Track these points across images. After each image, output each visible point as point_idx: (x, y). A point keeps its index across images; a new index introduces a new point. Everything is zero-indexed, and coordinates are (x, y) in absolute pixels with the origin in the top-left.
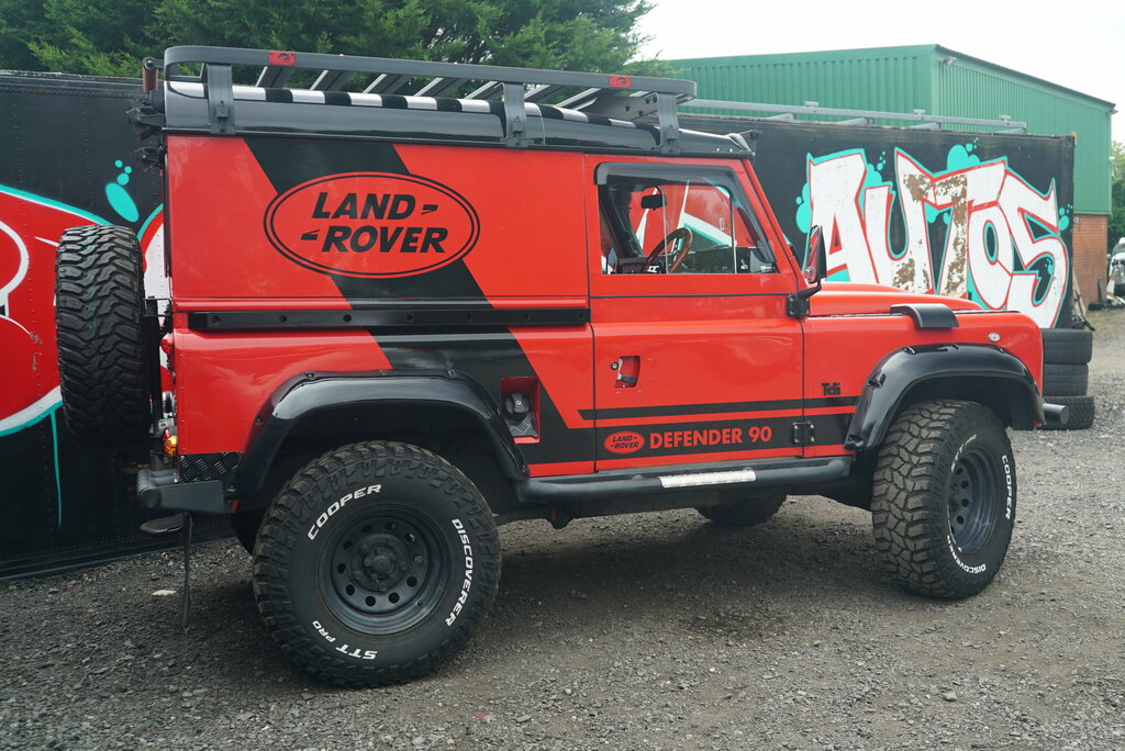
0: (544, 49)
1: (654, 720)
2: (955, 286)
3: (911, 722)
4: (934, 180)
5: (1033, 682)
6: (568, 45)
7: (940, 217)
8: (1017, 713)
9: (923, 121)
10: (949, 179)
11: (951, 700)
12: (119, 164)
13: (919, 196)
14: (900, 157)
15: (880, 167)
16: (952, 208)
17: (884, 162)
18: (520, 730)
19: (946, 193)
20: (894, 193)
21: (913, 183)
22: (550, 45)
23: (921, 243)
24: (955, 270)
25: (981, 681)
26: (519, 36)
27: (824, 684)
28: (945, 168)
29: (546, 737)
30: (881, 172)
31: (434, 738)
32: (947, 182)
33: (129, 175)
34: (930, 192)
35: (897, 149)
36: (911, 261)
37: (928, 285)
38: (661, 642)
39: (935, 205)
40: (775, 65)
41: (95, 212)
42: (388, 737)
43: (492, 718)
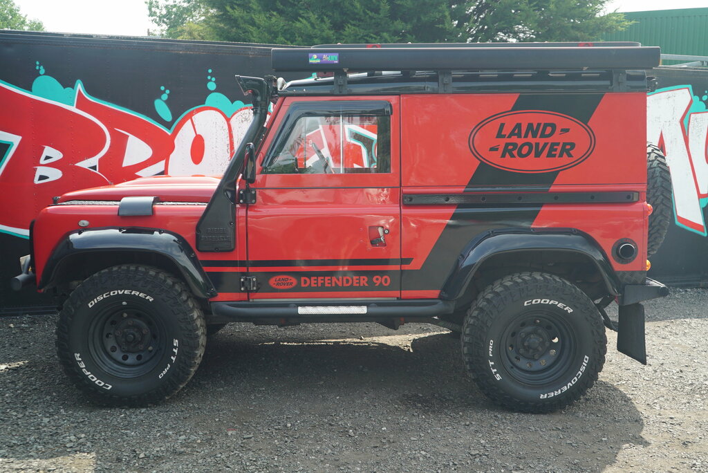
12: (162, 88)
15: (705, 98)
30: (705, 102)
31: (193, 437)
33: (168, 95)
41: (148, 115)
42: (171, 433)
43: (234, 432)
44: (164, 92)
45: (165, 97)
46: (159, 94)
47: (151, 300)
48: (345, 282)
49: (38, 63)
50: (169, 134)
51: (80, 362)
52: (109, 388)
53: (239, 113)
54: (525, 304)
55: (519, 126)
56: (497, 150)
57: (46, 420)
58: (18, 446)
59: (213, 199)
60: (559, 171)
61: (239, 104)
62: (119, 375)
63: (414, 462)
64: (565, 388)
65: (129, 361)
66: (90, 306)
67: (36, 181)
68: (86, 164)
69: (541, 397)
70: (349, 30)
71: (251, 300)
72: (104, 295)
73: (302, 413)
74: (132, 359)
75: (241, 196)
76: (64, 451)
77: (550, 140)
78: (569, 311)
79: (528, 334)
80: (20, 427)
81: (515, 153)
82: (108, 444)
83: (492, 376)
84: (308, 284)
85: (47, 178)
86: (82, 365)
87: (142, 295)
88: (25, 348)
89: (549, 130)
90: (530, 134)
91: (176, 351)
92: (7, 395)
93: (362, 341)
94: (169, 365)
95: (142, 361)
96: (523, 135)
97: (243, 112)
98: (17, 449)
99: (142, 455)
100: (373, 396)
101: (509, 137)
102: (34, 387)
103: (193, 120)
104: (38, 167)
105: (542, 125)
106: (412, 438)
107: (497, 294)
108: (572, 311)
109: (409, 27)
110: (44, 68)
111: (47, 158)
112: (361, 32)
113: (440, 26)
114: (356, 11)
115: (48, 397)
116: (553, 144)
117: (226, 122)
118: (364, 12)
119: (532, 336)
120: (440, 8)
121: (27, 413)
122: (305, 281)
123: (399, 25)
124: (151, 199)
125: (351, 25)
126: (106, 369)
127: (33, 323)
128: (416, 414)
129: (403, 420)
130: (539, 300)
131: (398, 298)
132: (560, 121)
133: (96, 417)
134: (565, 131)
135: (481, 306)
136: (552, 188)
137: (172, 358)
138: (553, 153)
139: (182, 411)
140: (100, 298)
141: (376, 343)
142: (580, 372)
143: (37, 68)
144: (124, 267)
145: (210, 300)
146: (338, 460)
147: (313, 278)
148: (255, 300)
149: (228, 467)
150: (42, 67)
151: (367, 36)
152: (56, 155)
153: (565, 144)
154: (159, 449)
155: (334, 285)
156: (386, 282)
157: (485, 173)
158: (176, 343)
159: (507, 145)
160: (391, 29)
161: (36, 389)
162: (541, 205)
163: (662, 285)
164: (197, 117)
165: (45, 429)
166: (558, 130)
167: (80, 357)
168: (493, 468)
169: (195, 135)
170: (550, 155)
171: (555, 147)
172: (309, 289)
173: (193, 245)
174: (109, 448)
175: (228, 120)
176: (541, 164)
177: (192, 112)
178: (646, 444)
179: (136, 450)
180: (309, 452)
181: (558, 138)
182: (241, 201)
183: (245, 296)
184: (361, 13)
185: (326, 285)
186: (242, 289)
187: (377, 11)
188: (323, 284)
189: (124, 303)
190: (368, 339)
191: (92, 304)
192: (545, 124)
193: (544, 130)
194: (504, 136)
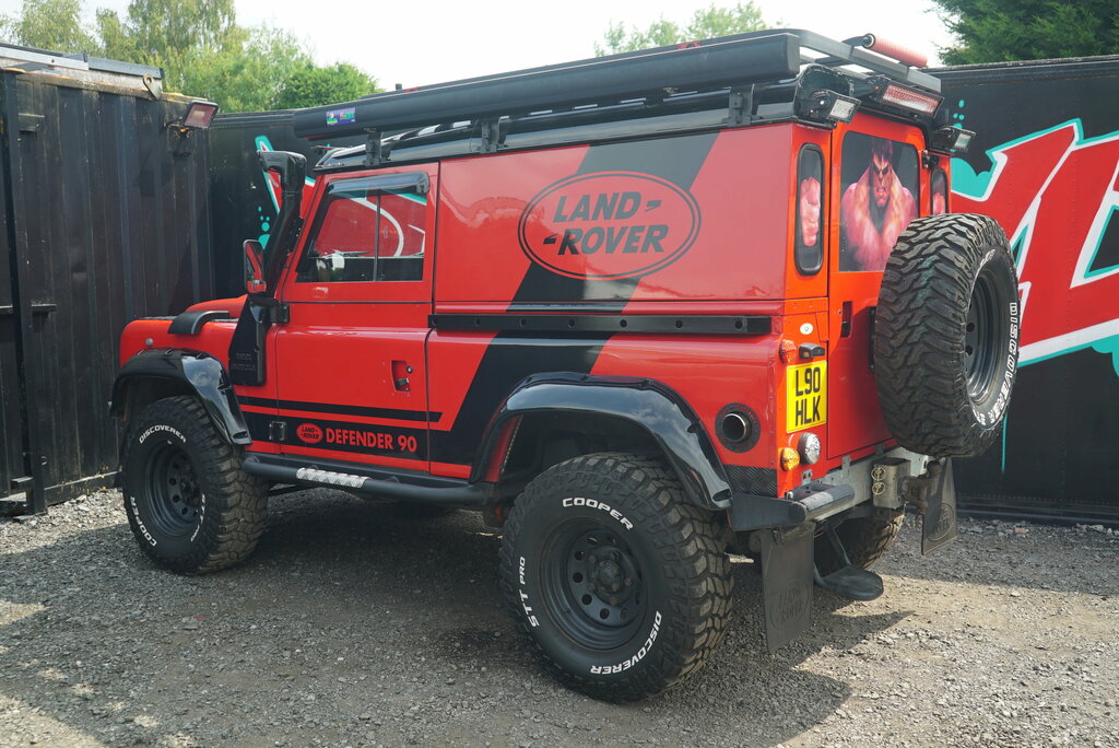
47: (184, 440)
48: (369, 440)
51: (134, 507)
52: (154, 544)
54: (565, 505)
56: (554, 241)
59: (242, 316)
60: (643, 276)
62: (166, 530)
64: (628, 664)
65: (186, 516)
66: (142, 442)
69: (592, 671)
71: (283, 454)
72: (151, 430)
74: (189, 514)
77: (631, 222)
78: (628, 527)
79: (602, 559)
81: (578, 245)
83: (524, 618)
84: (333, 439)
86: (136, 513)
87: (177, 433)
89: (630, 203)
90: (601, 212)
91: (203, 509)
94: (198, 526)
96: (590, 218)
101: (571, 219)
105: (620, 196)
108: (631, 526)
116: (635, 230)
119: (606, 564)
122: (330, 435)
124: (203, 314)
130: (583, 500)
131: (427, 472)
132: (648, 188)
134: (655, 204)
136: (628, 307)
137: (201, 517)
138: (635, 244)
140: (148, 433)
145: (246, 449)
147: (337, 432)
148: (286, 455)
153: (652, 228)
155: (358, 443)
156: (412, 447)
158: (203, 498)
162: (606, 337)
166: (644, 203)
167: (134, 502)
170: (629, 249)
171: (637, 235)
176: (615, 265)
181: (642, 218)
185: (352, 443)
186: (271, 438)
188: (348, 441)
189: (169, 442)
191: (142, 439)
192: (624, 194)
193: (622, 206)
194: (564, 219)
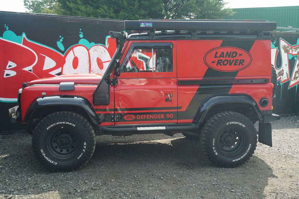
0: (195, 6)
1: (152, 186)
2: (297, 78)
3: (217, 196)
4: (292, 47)
5: (259, 190)
6: (202, 5)
7: (293, 58)
8: (248, 197)
9: (291, 30)
10: (297, 47)
11: (233, 192)
12: (60, 37)
13: (287, 51)
14: (281, 40)
15: (274, 43)
16: (297, 55)
17: (276, 41)
18: (118, 184)
19: (296, 51)
20: (278, 50)
21: (285, 48)
22: (197, 5)
23: (286, 65)
24: (297, 73)
25: (245, 188)
26: (189, 2)
27: (202, 183)
28: (296, 44)
29: (123, 186)
30: (274, 44)
31: (97, 183)
32: (296, 48)
33: (63, 39)
34: (291, 51)
35: (280, 38)
36: (283, 70)
37: (288, 77)
38: (167, 167)
39: (292, 54)
40: (265, 11)
41: (54, 48)
42: (87, 181)
43: (114, 180)
44: (61, 38)
45: (61, 40)
46: (59, 39)
47: (74, 126)
48: (155, 117)
49: (5, 25)
50: (63, 56)
51: (43, 153)
52: (56, 164)
53: (93, 48)
54: (227, 124)
55: (223, 53)
56: (215, 62)
57: (29, 179)
58: (22, 190)
59: (100, 83)
60: (239, 71)
61: (93, 43)
62: (60, 158)
63: (192, 189)
64: (242, 157)
65: (63, 152)
66: (48, 129)
67: (5, 76)
68: (27, 69)
69: (233, 161)
70: (121, 13)
71: (116, 125)
72: (54, 124)
73: (139, 172)
74: (64, 151)
75: (112, 82)
76: (43, 191)
77: (235, 59)
78: (244, 127)
79: (227, 136)
80: (19, 182)
81: (222, 64)
82: (62, 187)
83: (214, 153)
84: (139, 118)
85: (10, 75)
86: (44, 155)
87: (70, 124)
88: (5, 149)
89: (234, 55)
90: (227, 56)
91: (85, 147)
92: (7, 169)
93: (150, 142)
94: (82, 153)
95: (69, 152)
96: (225, 57)
97: (94, 47)
98: (22, 191)
99: (79, 191)
100: (165, 163)
101: (219, 57)
102: (17, 165)
103: (74, 50)
104: (6, 70)
105: (232, 52)
106: (187, 179)
107: (216, 120)
108: (245, 126)
109: (147, 12)
110: (8, 27)
111: (10, 66)
112: (127, 14)
113: (160, 12)
114: (124, 5)
115: (26, 169)
116: (236, 60)
117: (87, 51)
118: (128, 6)
119: (229, 137)
120: (160, 5)
121: (20, 176)
122: (139, 117)
123: (143, 12)
124: (73, 83)
125: (122, 11)
126: (54, 156)
127: (4, 138)
128: (185, 170)
129: (181, 172)
130: (232, 122)
131: (176, 123)
132: (239, 51)
133: (52, 176)
134: (241, 55)
135: (209, 125)
136: (236, 78)
137: (83, 150)
138: (236, 64)
139: (88, 173)
140: (52, 126)
141: (157, 143)
142: (248, 151)
143: (5, 27)
144: (62, 112)
145: (99, 125)
146: (161, 189)
147: (142, 116)
148: (117, 125)
149: (118, 194)
150: (7, 27)
151: (128, 16)
152: (14, 65)
153: (241, 60)
154: (85, 188)
155: (150, 118)
156: (171, 116)
157: (210, 72)
158: (85, 144)
159: (219, 60)
160: (139, 13)
161: (18, 166)
162: (232, 84)
163: (278, 116)
164: (75, 49)
165: (31, 182)
166: (238, 54)
167: (43, 151)
168: (223, 189)
169: (74, 57)
171: (237, 61)
172: (140, 120)
173: (91, 102)
174: (63, 188)
175: (88, 50)
176: (232, 68)
177: (73, 47)
178: (277, 177)
179: (76, 189)
180: (148, 187)
181: (238, 58)
182: (112, 84)
183: (113, 123)
184: (127, 6)
186: (113, 120)
187: (133, 6)
188: (146, 118)
189: (62, 127)
190: (152, 141)
191: (48, 128)
192: (233, 52)
193: (233, 55)
194: (217, 57)
